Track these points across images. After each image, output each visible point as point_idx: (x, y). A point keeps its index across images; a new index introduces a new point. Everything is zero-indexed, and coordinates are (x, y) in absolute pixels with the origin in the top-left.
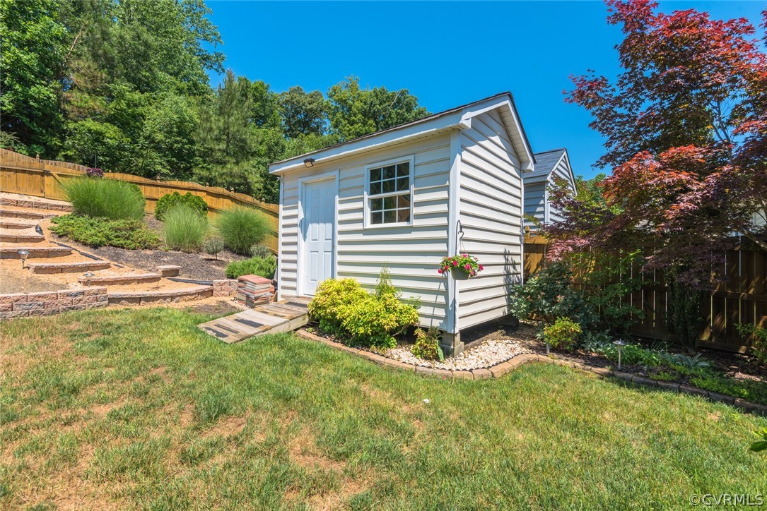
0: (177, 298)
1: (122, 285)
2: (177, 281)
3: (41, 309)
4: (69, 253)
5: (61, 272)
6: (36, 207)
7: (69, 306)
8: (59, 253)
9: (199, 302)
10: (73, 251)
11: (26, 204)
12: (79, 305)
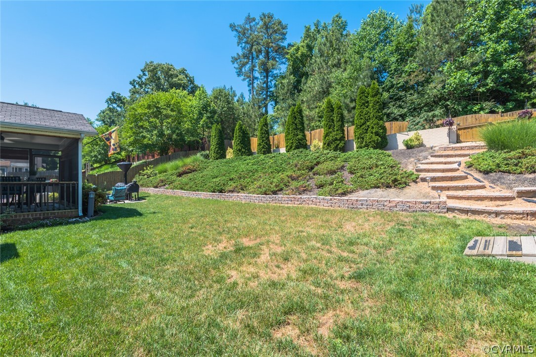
0: (503, 216)
1: (476, 200)
2: (529, 202)
3: (408, 209)
4: (466, 178)
5: (448, 190)
6: (472, 149)
7: (422, 209)
8: (459, 178)
9: (526, 222)
10: (469, 176)
11: (467, 148)
12: (428, 209)
